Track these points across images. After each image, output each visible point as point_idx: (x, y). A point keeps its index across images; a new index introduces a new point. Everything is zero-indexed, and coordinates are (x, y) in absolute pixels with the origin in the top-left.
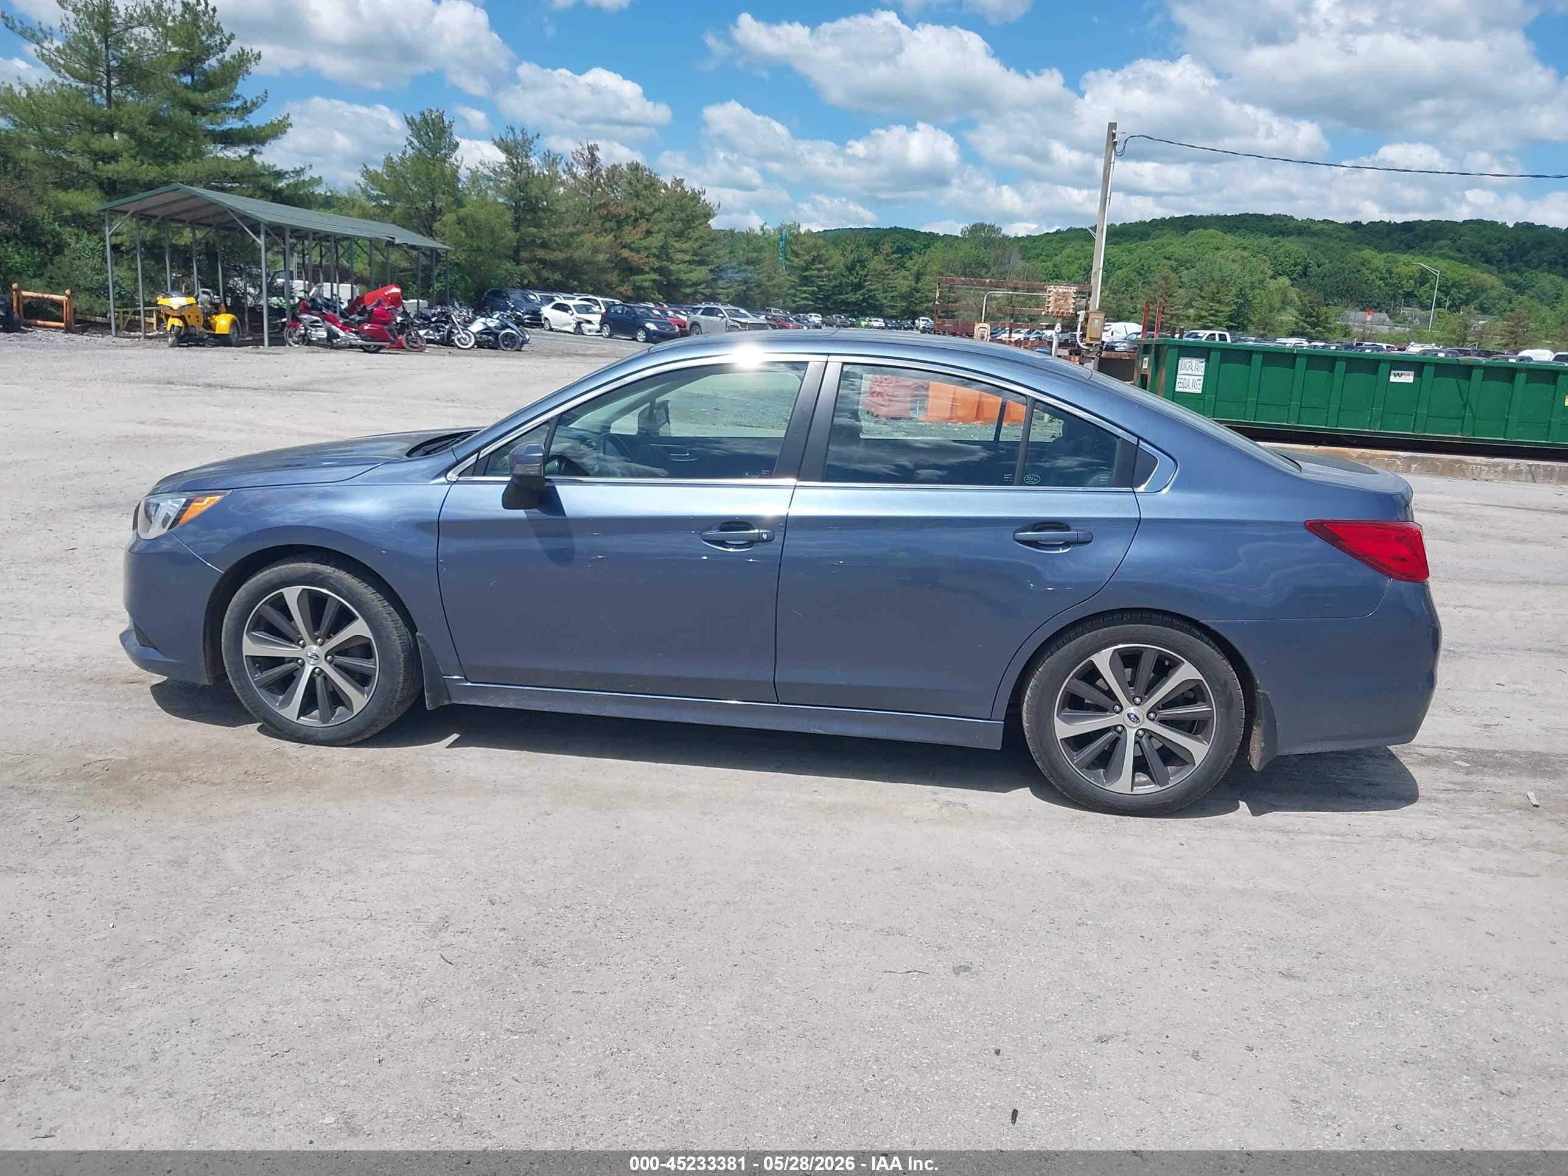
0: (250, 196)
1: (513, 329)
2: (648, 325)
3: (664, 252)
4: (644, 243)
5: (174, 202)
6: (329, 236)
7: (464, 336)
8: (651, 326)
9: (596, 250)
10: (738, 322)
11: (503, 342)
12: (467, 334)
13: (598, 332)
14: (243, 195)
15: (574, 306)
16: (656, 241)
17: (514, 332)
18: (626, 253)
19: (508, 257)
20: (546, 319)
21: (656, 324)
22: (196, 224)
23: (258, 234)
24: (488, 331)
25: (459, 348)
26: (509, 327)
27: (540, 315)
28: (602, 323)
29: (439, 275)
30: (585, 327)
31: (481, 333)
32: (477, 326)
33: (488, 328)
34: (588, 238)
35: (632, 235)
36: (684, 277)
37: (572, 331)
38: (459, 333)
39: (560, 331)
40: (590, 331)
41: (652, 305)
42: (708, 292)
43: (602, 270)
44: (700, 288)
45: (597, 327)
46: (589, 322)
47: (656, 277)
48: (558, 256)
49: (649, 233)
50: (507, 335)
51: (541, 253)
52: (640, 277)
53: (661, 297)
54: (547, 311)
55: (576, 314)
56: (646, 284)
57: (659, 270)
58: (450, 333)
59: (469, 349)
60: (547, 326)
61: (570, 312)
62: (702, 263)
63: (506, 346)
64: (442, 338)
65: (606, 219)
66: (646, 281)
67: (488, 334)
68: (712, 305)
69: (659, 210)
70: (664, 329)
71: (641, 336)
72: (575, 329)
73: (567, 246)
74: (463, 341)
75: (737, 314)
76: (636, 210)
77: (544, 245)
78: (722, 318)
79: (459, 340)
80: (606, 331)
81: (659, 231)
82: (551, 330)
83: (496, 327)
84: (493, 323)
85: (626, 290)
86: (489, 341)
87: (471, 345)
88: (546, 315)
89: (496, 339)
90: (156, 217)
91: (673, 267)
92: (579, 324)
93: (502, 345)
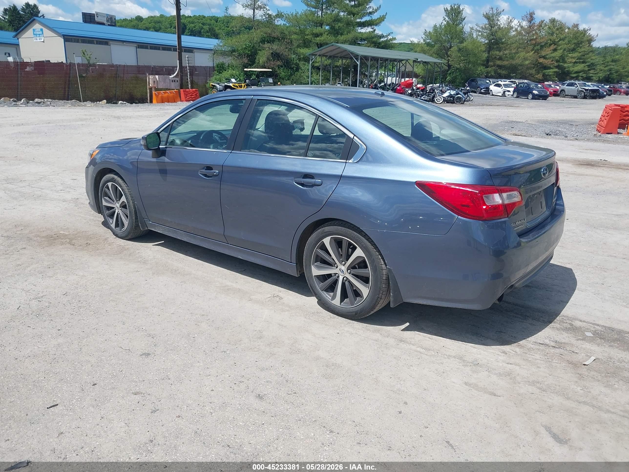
0: (368, 47)
1: (461, 95)
2: (534, 92)
3: (562, 59)
4: (553, 55)
5: (334, 50)
6: (388, 59)
7: (439, 98)
8: (535, 92)
9: (526, 59)
10: (584, 89)
11: (456, 100)
12: (440, 97)
13: (512, 95)
14: (366, 47)
15: (503, 84)
16: (558, 54)
17: (461, 96)
18: (541, 60)
19: (483, 65)
20: (491, 90)
21: (538, 91)
22: (342, 58)
23: (357, 59)
24: (451, 96)
25: (436, 103)
26: (460, 94)
27: (489, 89)
28: (514, 92)
29: (450, 74)
30: (507, 93)
31: (448, 97)
32: (446, 95)
33: (451, 95)
34: (522, 54)
35: (547, 51)
36: (571, 69)
37: (501, 95)
38: (437, 97)
39: (497, 96)
40: (508, 95)
41: (551, 83)
42: (584, 75)
43: (528, 68)
44: (581, 74)
45: (512, 93)
46: (509, 91)
47: (557, 70)
48: (505, 63)
49: (555, 50)
50: (458, 97)
51: (499, 62)
52: (549, 71)
53: (557, 79)
54: (492, 87)
55: (504, 88)
56: (550, 73)
57: (557, 67)
58: (434, 97)
59: (440, 103)
60: (491, 94)
61: (501, 87)
62: (583, 62)
63: (457, 102)
64: (430, 100)
65: (535, 45)
66: (550, 72)
67: (451, 97)
68: (572, 81)
69: (563, 40)
70: (541, 93)
71: (530, 96)
72: (502, 95)
73: (512, 59)
74: (438, 100)
75: (585, 85)
76: (551, 40)
77: (500, 59)
78: (576, 87)
79: (436, 100)
80: (515, 95)
81: (561, 49)
82: (493, 95)
83: (454, 94)
84: (453, 92)
85: (539, 77)
86: (450, 100)
87: (441, 102)
88: (491, 89)
89: (454, 99)
90: (327, 56)
91: (566, 65)
92: (504, 92)
93: (455, 102)
